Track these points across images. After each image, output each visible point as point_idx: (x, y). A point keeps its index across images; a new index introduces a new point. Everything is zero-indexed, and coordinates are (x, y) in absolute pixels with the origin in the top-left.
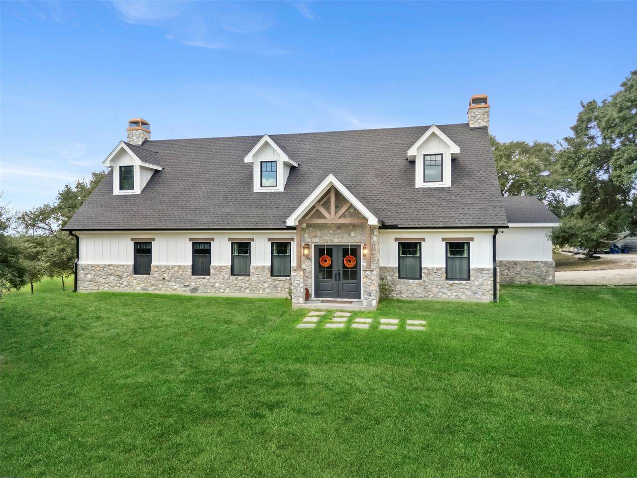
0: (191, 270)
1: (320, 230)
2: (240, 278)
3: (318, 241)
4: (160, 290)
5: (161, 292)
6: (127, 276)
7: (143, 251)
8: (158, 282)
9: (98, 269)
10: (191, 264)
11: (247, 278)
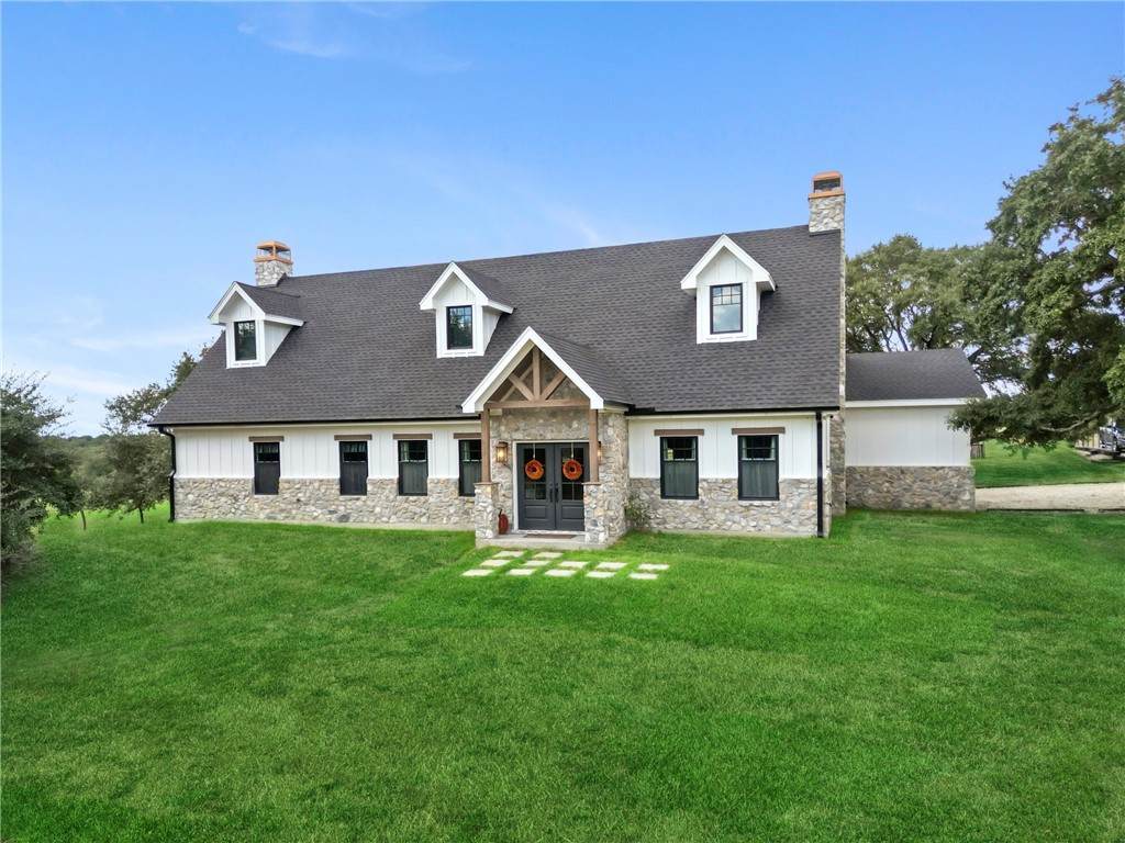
0: (338, 487)
1: (524, 419)
2: (411, 498)
3: (520, 436)
4: (294, 518)
5: (296, 522)
6: (246, 496)
7: (267, 456)
8: (290, 507)
9: (204, 485)
10: (338, 476)
11: (422, 498)
